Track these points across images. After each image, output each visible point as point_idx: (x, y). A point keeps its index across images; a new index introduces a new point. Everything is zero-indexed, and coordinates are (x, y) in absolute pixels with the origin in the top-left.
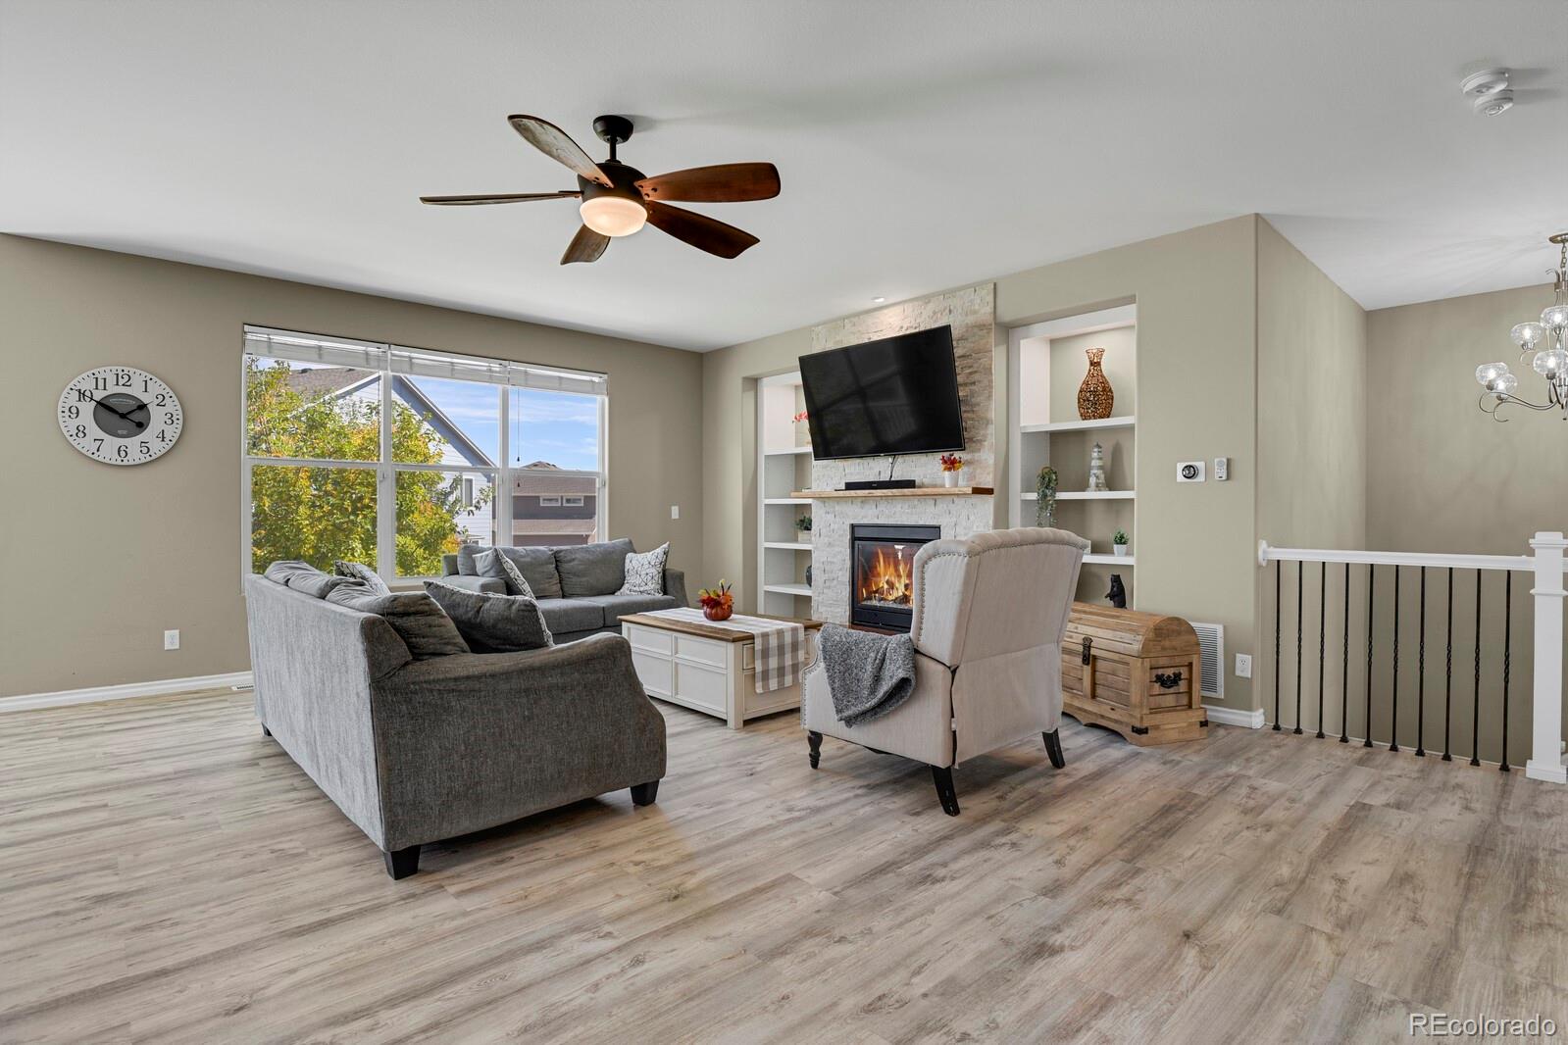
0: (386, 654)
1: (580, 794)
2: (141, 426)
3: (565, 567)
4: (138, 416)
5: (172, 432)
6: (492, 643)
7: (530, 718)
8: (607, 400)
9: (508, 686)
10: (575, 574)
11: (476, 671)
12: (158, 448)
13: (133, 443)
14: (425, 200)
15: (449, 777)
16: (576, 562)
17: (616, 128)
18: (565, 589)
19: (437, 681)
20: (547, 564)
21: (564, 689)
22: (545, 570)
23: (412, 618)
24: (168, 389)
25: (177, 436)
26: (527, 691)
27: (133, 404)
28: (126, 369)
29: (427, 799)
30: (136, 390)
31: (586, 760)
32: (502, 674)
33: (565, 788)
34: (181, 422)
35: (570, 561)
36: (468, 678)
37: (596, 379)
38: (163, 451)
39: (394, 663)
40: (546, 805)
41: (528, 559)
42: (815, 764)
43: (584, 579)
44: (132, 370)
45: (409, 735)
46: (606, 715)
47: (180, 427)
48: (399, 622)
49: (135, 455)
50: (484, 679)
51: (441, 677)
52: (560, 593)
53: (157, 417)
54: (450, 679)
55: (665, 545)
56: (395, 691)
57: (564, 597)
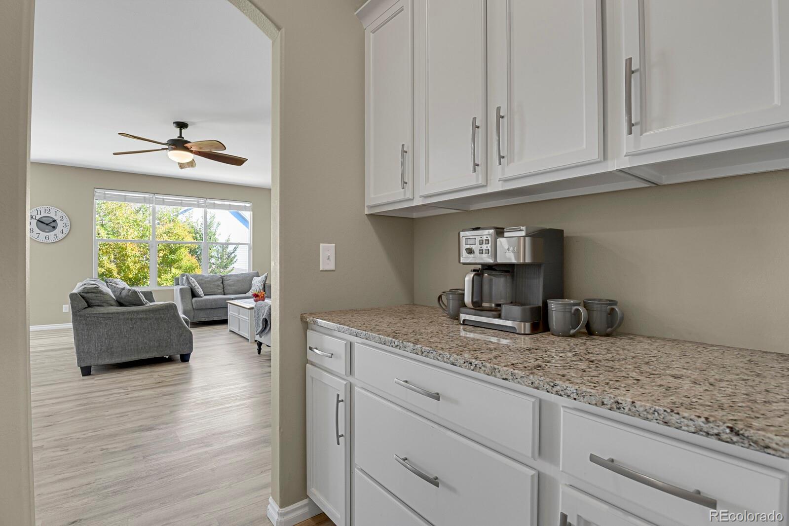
0: (77, 304)
1: (154, 354)
2: (54, 228)
3: (225, 283)
4: (53, 224)
5: (66, 230)
6: (126, 304)
7: (133, 328)
8: (252, 213)
9: (123, 317)
10: (230, 286)
11: (111, 311)
12: (60, 236)
13: (51, 234)
14: (114, 154)
15: (101, 345)
16: (231, 280)
17: (182, 125)
18: (225, 291)
19: (96, 314)
20: (217, 281)
21: (147, 319)
22: (216, 284)
23: (90, 294)
24: (64, 214)
25: (68, 232)
26: (131, 319)
27: (51, 220)
28: (48, 207)
29: (93, 351)
30: (52, 215)
31: (156, 344)
32: (121, 313)
33: (147, 352)
34: (69, 226)
35: (228, 280)
36: (108, 313)
37: (247, 205)
38: (63, 237)
39: (80, 307)
40: (139, 357)
41: (208, 279)
42: (259, 353)
43: (233, 288)
44: (51, 207)
45: (86, 330)
46: (165, 329)
47: (69, 228)
48: (85, 295)
49: (52, 239)
50: (114, 314)
51: (98, 312)
52: (223, 293)
53: (60, 224)
54: (101, 313)
55: (266, 274)
56: (81, 316)
57: (224, 294)
